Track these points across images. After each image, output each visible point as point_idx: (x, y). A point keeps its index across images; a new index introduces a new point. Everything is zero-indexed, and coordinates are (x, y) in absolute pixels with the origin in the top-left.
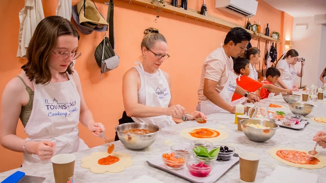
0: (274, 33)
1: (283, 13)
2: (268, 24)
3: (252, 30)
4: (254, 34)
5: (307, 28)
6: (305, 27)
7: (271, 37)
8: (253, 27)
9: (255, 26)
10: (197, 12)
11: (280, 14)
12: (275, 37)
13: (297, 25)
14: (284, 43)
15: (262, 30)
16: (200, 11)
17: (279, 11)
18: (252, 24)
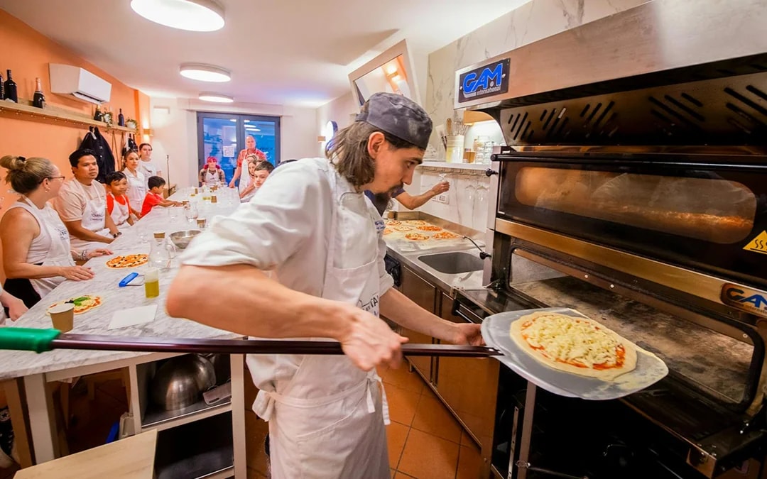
0: (129, 121)
1: (136, 92)
2: (121, 110)
3: (104, 121)
4: (108, 126)
5: (169, 112)
6: (166, 110)
7: (126, 126)
8: (105, 117)
9: (108, 115)
10: (27, 102)
11: (133, 92)
12: (132, 126)
13: (155, 107)
14: (142, 132)
15: (116, 120)
16: (32, 100)
17: (131, 89)
18: (103, 112)
